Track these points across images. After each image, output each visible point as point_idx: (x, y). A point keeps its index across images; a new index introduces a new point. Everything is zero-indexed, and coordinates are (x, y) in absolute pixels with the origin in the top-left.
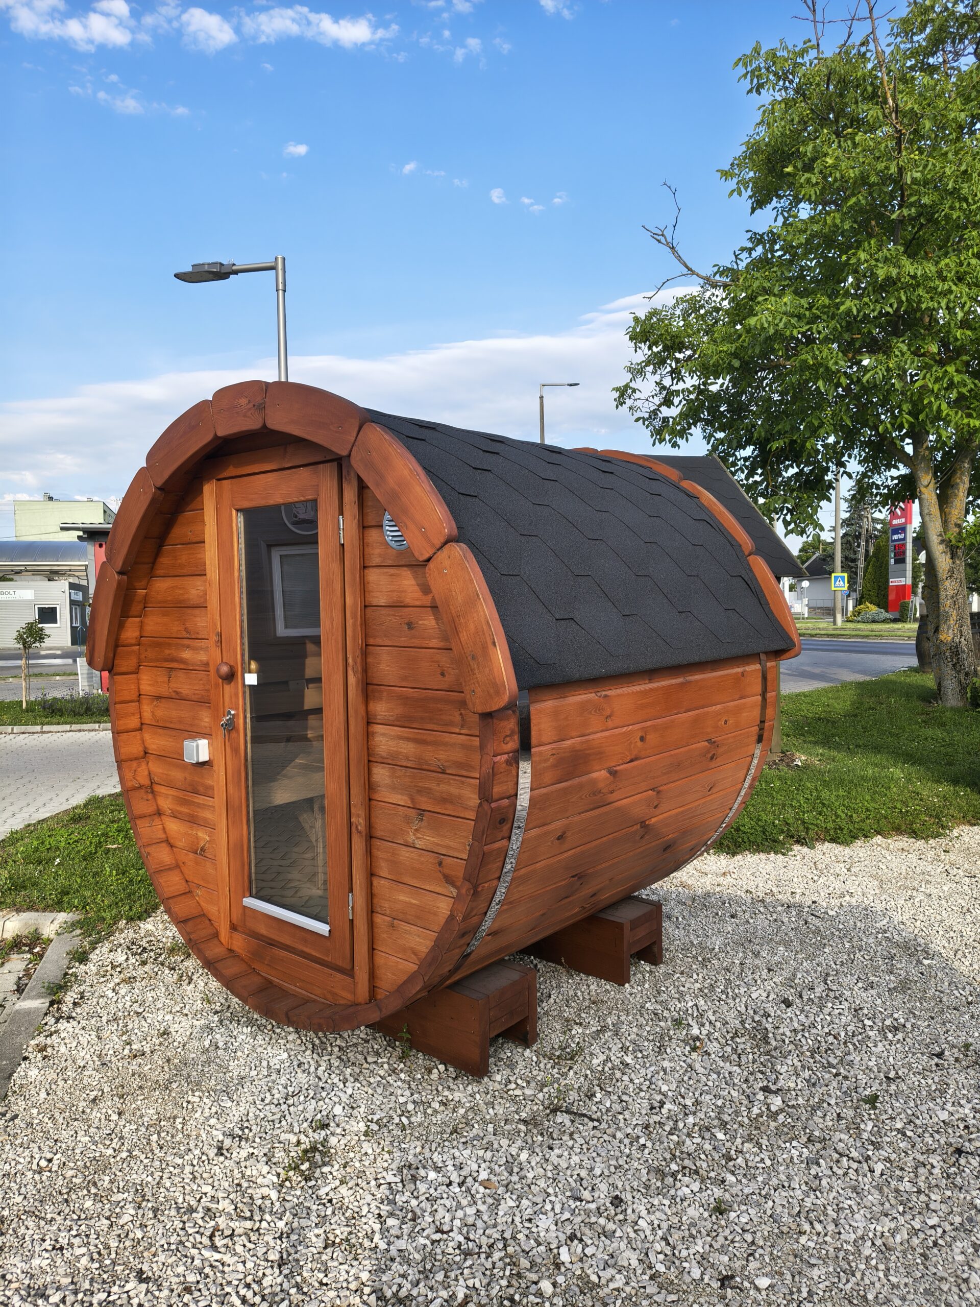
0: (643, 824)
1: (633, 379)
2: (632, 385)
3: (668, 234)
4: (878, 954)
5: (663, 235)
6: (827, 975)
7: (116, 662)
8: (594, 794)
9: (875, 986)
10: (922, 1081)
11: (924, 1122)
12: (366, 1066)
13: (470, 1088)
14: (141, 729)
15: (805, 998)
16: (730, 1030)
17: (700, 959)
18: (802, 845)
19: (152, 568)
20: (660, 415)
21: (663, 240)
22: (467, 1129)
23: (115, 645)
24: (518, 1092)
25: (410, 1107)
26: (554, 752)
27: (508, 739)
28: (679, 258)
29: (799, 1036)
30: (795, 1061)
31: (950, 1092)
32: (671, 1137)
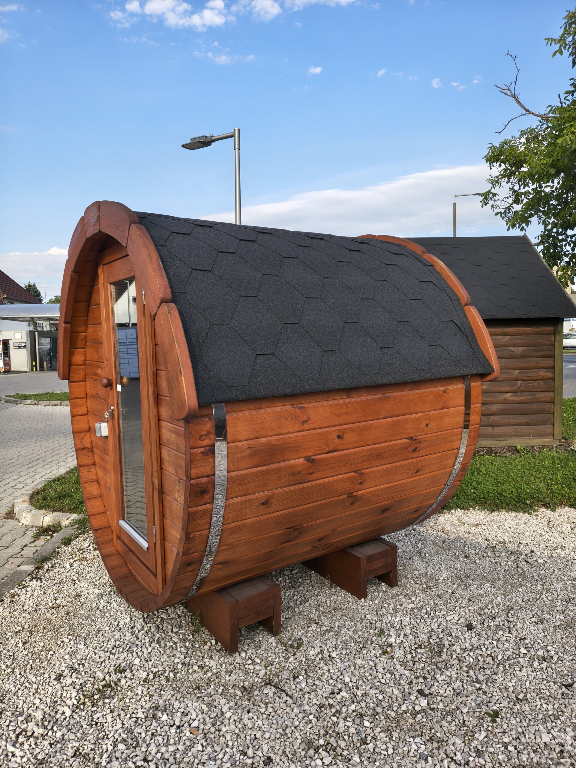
0: (350, 495)
1: (493, 187)
2: (493, 191)
3: (512, 88)
4: (560, 597)
5: (509, 90)
6: (512, 609)
7: (71, 375)
8: (294, 474)
9: (545, 622)
10: (544, 706)
11: (528, 740)
12: (170, 634)
13: (222, 659)
14: (87, 414)
15: (486, 624)
16: (417, 642)
17: (425, 586)
18: (547, 508)
19: (87, 320)
20: (513, 210)
21: (508, 92)
22: (206, 688)
23: (70, 365)
24: (251, 667)
25: (180, 666)
26: (250, 446)
27: (204, 437)
28: (520, 104)
29: (466, 654)
30: (453, 673)
31: (562, 719)
32: (332, 718)
